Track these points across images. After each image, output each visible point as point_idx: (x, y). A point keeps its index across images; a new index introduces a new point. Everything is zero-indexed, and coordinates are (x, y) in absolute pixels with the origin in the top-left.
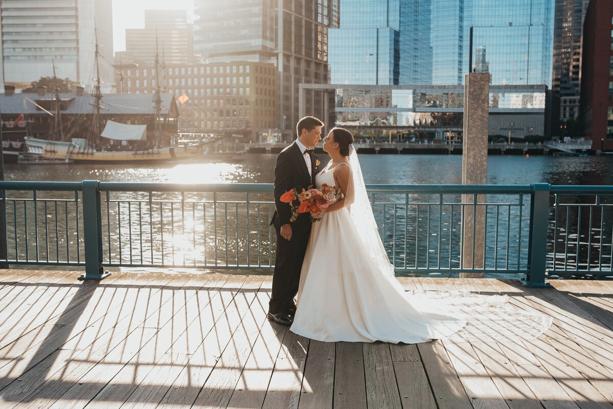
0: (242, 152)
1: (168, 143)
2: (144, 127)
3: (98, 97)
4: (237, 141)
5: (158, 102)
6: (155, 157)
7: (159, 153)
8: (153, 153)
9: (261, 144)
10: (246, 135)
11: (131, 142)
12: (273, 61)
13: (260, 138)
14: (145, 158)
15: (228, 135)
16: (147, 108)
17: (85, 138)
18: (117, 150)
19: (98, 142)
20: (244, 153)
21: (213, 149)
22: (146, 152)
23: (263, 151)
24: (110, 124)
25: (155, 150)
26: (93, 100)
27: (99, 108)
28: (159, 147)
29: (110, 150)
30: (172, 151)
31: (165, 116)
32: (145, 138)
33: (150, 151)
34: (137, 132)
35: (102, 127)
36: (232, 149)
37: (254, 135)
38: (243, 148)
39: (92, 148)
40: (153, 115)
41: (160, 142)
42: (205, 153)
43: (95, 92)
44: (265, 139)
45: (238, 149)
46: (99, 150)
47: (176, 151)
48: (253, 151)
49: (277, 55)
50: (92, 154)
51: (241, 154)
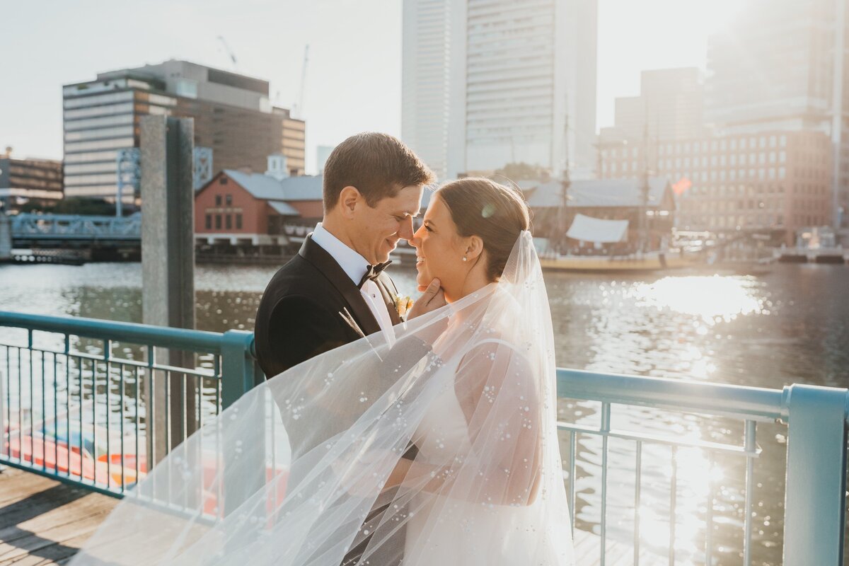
0: (767, 260)
1: (658, 246)
2: (624, 224)
3: (566, 184)
4: (760, 245)
5: (646, 189)
6: (638, 266)
7: (643, 260)
8: (635, 261)
9: (799, 250)
10: (777, 237)
11: (607, 245)
12: (825, 127)
13: (799, 241)
14: (625, 266)
15: (747, 236)
16: (630, 198)
17: (548, 237)
18: (587, 254)
19: (563, 242)
20: (772, 263)
21: (722, 255)
22: (625, 258)
23: (803, 259)
24: (579, 220)
25: (639, 255)
26: (559, 189)
27: (565, 199)
28: (644, 252)
29: (579, 254)
30: (662, 258)
31: (654, 208)
32: (626, 239)
33: (632, 256)
34: (615, 231)
35: (568, 223)
36: (751, 255)
37: (789, 237)
38: (770, 255)
39: (555, 250)
40: (637, 208)
41: (646, 245)
42: (711, 261)
43: (562, 179)
44: (806, 242)
45: (761, 256)
46: (564, 253)
47: (667, 257)
48: (786, 259)
49: (830, 119)
50: (555, 259)
51: (764, 264)
